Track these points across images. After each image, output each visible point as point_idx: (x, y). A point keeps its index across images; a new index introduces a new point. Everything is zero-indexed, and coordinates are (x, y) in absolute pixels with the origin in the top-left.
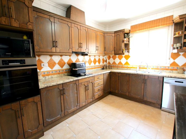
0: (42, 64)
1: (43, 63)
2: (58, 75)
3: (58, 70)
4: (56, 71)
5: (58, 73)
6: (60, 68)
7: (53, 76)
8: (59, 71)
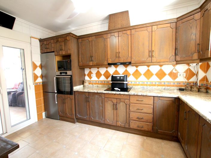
0: (92, 75)
1: (92, 73)
2: (103, 86)
3: (103, 81)
4: (102, 81)
5: (103, 83)
6: (106, 79)
7: (98, 85)
8: (105, 82)
